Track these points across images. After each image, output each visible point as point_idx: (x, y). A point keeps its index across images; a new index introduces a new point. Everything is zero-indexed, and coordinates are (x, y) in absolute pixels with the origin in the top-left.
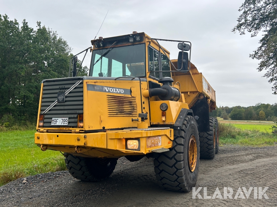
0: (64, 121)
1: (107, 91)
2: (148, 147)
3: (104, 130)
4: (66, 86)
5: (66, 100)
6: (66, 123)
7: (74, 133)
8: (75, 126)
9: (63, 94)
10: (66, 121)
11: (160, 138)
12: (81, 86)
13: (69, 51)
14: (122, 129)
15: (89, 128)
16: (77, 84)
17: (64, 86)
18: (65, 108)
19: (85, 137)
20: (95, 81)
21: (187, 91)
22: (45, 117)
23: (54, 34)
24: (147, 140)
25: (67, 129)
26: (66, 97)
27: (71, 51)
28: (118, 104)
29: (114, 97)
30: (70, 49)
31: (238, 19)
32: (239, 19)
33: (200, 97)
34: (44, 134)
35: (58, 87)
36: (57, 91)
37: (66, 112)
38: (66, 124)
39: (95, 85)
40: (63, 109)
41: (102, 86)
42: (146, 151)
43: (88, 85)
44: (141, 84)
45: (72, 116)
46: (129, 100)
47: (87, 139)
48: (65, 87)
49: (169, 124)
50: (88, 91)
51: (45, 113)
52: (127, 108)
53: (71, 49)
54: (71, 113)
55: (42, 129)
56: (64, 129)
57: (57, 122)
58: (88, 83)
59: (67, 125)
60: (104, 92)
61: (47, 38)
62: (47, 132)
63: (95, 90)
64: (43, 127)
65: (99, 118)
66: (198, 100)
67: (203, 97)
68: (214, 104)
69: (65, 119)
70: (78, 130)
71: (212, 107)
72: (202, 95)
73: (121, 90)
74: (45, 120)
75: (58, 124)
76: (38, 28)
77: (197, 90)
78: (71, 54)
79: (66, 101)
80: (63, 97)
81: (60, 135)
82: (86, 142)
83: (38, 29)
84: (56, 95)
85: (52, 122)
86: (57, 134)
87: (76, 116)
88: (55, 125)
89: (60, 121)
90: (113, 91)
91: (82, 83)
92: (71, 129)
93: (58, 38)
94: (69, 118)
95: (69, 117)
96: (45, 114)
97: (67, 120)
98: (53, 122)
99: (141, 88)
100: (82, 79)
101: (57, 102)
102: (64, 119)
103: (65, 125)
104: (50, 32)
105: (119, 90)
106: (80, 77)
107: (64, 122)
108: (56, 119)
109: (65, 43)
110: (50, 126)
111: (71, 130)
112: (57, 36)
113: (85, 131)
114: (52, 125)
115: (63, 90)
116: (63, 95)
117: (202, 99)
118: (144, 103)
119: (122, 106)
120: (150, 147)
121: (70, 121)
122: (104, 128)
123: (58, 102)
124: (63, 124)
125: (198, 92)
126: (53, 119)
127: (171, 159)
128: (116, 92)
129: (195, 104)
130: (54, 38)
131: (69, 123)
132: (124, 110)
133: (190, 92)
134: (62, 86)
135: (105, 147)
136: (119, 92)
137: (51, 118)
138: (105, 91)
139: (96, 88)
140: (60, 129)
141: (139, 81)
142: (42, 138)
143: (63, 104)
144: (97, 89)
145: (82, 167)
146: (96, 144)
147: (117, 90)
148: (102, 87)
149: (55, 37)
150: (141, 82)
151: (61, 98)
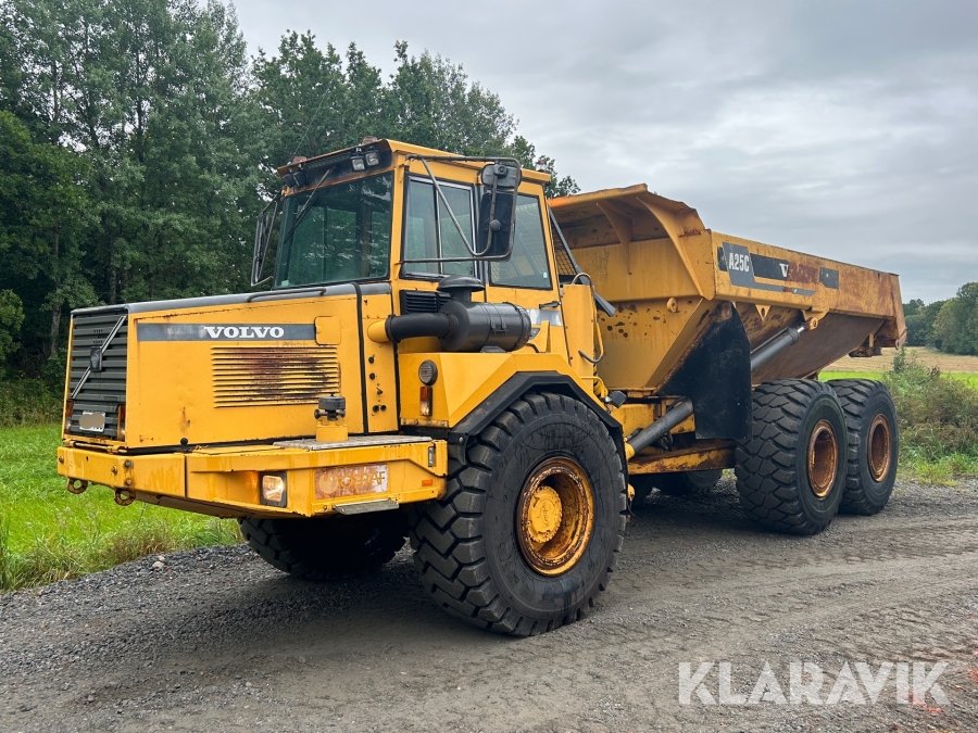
1: (213, 335)
2: (322, 496)
3: (185, 447)
4: (105, 330)
5: (104, 366)
7: (110, 452)
8: (114, 435)
9: (99, 348)
10: (102, 422)
11: (381, 469)
13: (506, 129)
14: (270, 442)
15: (141, 441)
16: (119, 324)
17: (101, 329)
18: (102, 388)
19: (128, 466)
20: (168, 312)
21: (665, 295)
22: (74, 408)
23: (454, 76)
24: (318, 478)
25: (102, 442)
27: (512, 130)
28: (259, 371)
29: (244, 352)
30: (510, 123)
33: (720, 316)
34: (71, 453)
35: (92, 330)
36: (91, 341)
37: (102, 397)
38: (101, 428)
39: (168, 325)
40: (99, 388)
41: (193, 325)
42: (310, 507)
43: (140, 328)
44: (363, 303)
45: (111, 408)
46: (304, 356)
47: (135, 471)
49: (439, 424)
50: (141, 343)
51: (74, 397)
52: (295, 379)
53: (514, 122)
54: (109, 399)
55: (68, 439)
56: (99, 441)
58: (139, 321)
59: (102, 431)
60: (203, 339)
61: (427, 95)
62: (75, 447)
63: (165, 338)
64: (70, 432)
65: (181, 413)
66: (715, 325)
67: (729, 313)
68: (890, 323)
69: (101, 415)
70: (116, 445)
71: (883, 337)
72: (727, 308)
73: (274, 329)
74: (74, 417)
76: (400, 63)
77: (697, 290)
78: (517, 139)
79: (104, 369)
80: (98, 359)
81: (93, 456)
82: (132, 479)
83: (400, 69)
84: (89, 352)
85: (82, 421)
86: (86, 454)
87: (115, 409)
88: (86, 428)
90: (240, 334)
92: (108, 442)
93: (468, 90)
94: (108, 414)
95: (106, 411)
96: (74, 401)
97: (103, 419)
99: (364, 316)
101: (90, 371)
102: (98, 415)
103: (100, 430)
104: (441, 71)
105: (262, 331)
108: (87, 414)
109: (492, 105)
110: (79, 430)
111: (107, 446)
112: (466, 81)
113: (127, 449)
114: (81, 428)
115: (100, 340)
116: (98, 352)
117: (727, 322)
118: (371, 360)
119: (276, 377)
120: (333, 496)
121: (106, 422)
122: (184, 442)
123: (92, 369)
124: (97, 429)
125: (698, 297)
126: (83, 413)
127: (442, 530)
128: (252, 336)
129: (704, 338)
130: (453, 91)
131: (107, 426)
132: (284, 387)
133: (678, 299)
134: (98, 329)
135: (183, 494)
136: (260, 335)
138: (208, 337)
139: (170, 331)
140: (92, 442)
141: (355, 296)
142: (67, 461)
143: (98, 376)
144: (173, 335)
145: (269, 536)
146: (158, 485)
147: (257, 330)
148: (196, 327)
149: (460, 87)
150: (364, 298)
151: (95, 359)
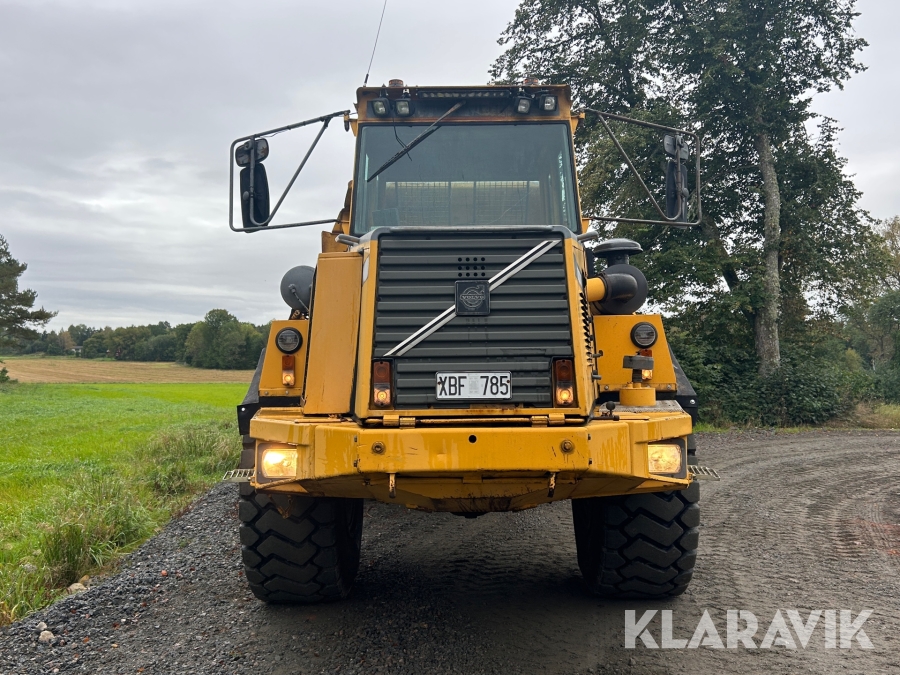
0: (493, 384)
4: (490, 258)
5: (494, 307)
6: (503, 389)
7: (540, 425)
8: (543, 400)
9: (479, 283)
10: (502, 385)
12: (556, 257)
16: (540, 249)
17: (479, 256)
18: (490, 338)
22: (400, 369)
25: (509, 412)
26: (494, 296)
31: (492, 69)
32: (494, 66)
34: (407, 435)
35: (453, 258)
36: (453, 273)
38: (504, 393)
40: (484, 338)
45: (527, 365)
48: (483, 259)
51: (399, 354)
54: (519, 353)
55: (390, 417)
56: (497, 411)
57: (460, 386)
59: (508, 396)
62: (419, 425)
64: (394, 404)
69: (498, 375)
70: (557, 415)
74: (402, 382)
75: (466, 394)
79: (495, 311)
80: (482, 298)
81: (480, 433)
84: (448, 289)
85: (439, 387)
86: (468, 433)
87: (542, 364)
88: (457, 396)
89: (474, 385)
91: (560, 249)
94: (514, 373)
95: (513, 369)
96: (402, 358)
97: (504, 381)
98: (443, 389)
100: (560, 235)
101: (453, 315)
102: (490, 375)
103: (499, 396)
106: (549, 227)
107: (494, 387)
108: (457, 375)
110: (431, 400)
111: (529, 416)
114: (439, 397)
115: (479, 272)
116: (481, 289)
121: (516, 384)
123: (461, 312)
124: (489, 395)
126: (439, 375)
134: (471, 256)
135: (629, 472)
137: (433, 374)
140: (477, 414)
142: (395, 448)
143: (482, 321)
146: (609, 463)
151: (472, 298)
